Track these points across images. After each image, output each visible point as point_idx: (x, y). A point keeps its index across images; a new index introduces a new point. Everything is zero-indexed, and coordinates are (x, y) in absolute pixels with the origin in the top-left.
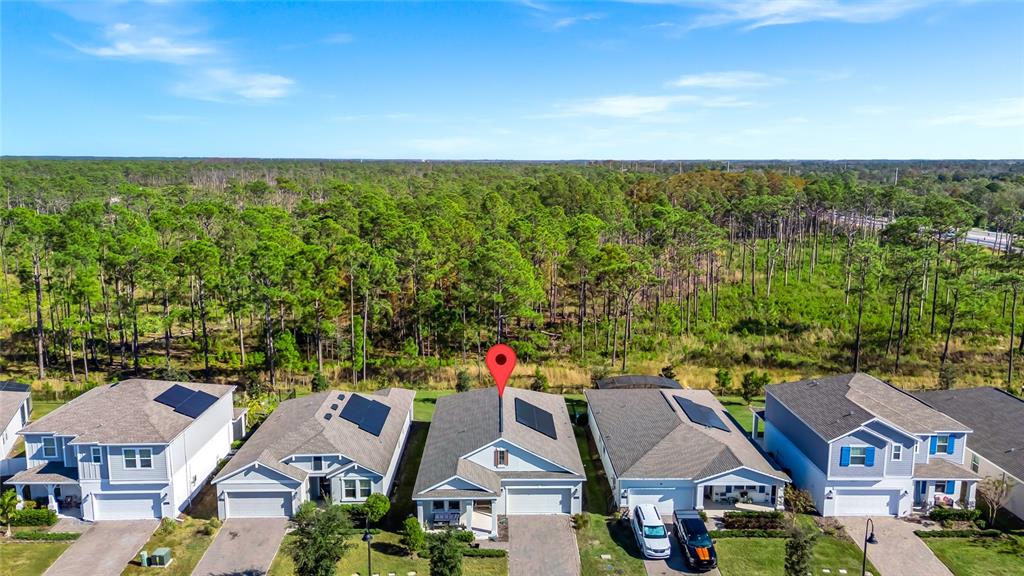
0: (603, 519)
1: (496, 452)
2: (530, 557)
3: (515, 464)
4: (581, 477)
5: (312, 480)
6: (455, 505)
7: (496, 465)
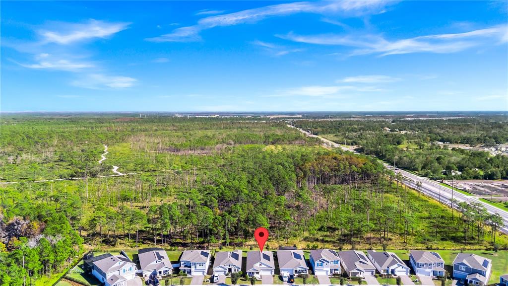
0: (278, 276)
3: (263, 266)
4: (274, 268)
5: (229, 269)
6: (253, 273)
7: (260, 266)
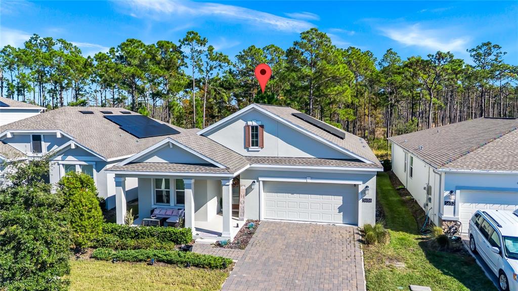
1: (247, 126)
2: (269, 274)
4: (376, 166)
7: (246, 147)
